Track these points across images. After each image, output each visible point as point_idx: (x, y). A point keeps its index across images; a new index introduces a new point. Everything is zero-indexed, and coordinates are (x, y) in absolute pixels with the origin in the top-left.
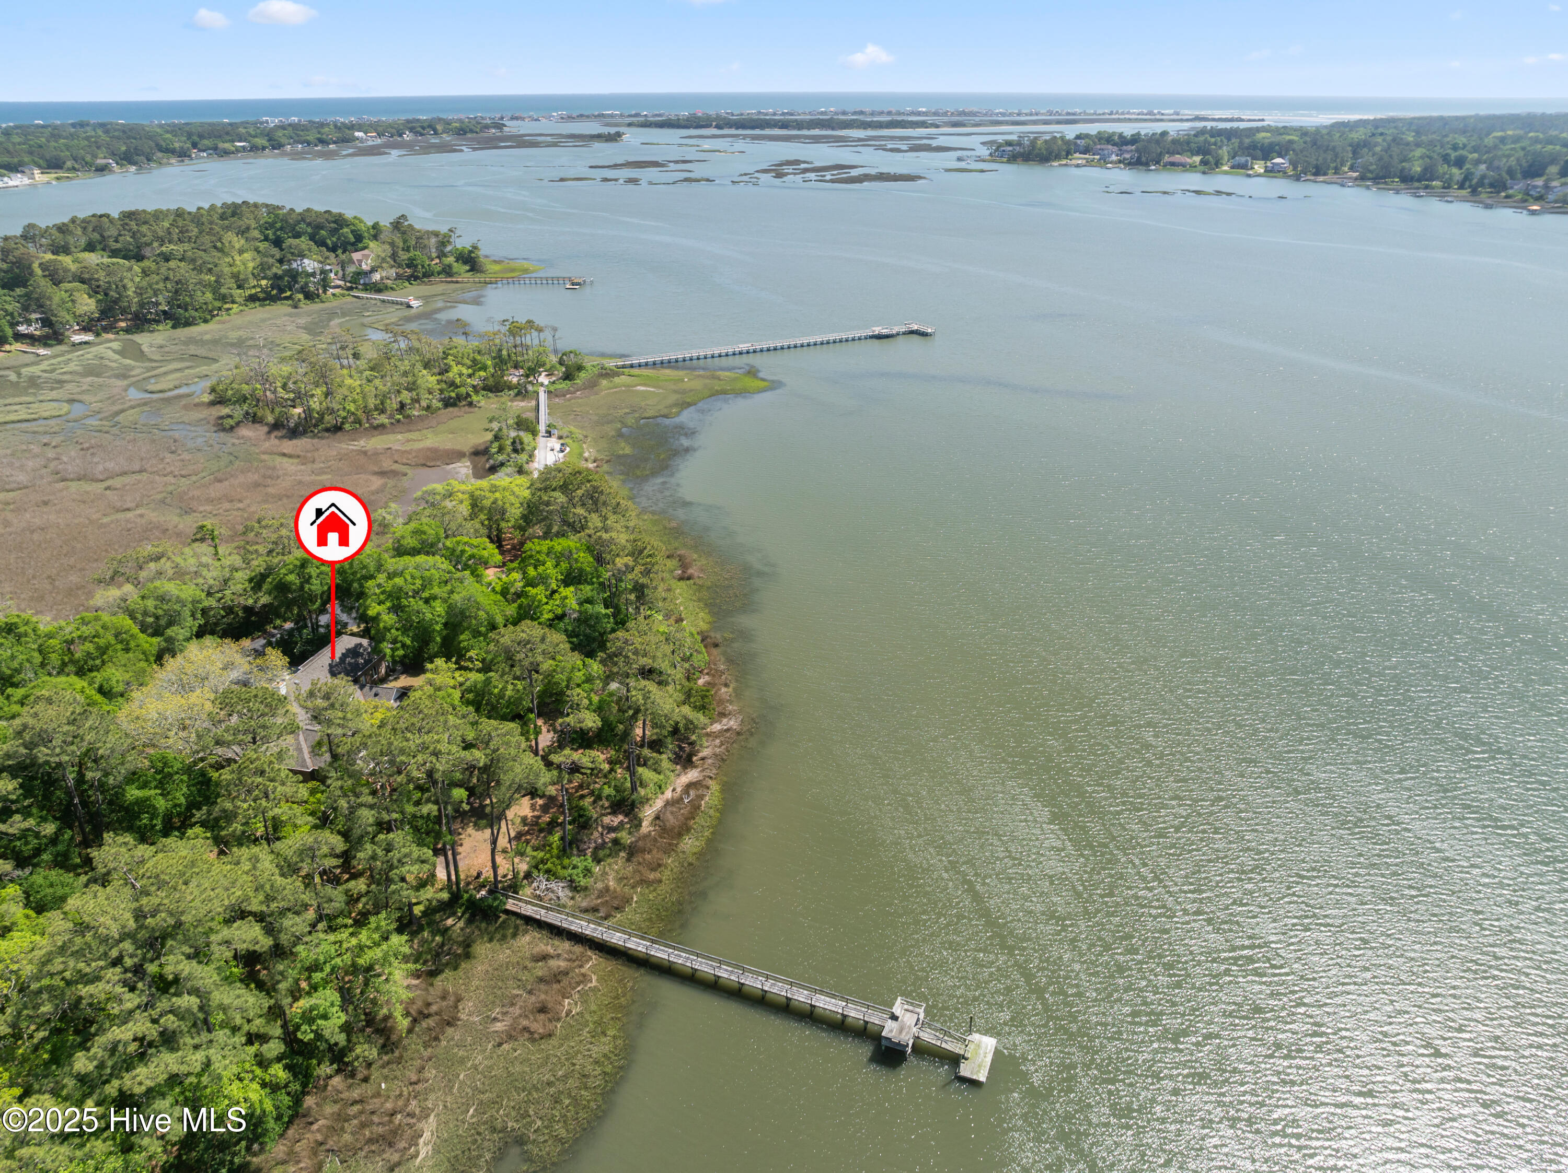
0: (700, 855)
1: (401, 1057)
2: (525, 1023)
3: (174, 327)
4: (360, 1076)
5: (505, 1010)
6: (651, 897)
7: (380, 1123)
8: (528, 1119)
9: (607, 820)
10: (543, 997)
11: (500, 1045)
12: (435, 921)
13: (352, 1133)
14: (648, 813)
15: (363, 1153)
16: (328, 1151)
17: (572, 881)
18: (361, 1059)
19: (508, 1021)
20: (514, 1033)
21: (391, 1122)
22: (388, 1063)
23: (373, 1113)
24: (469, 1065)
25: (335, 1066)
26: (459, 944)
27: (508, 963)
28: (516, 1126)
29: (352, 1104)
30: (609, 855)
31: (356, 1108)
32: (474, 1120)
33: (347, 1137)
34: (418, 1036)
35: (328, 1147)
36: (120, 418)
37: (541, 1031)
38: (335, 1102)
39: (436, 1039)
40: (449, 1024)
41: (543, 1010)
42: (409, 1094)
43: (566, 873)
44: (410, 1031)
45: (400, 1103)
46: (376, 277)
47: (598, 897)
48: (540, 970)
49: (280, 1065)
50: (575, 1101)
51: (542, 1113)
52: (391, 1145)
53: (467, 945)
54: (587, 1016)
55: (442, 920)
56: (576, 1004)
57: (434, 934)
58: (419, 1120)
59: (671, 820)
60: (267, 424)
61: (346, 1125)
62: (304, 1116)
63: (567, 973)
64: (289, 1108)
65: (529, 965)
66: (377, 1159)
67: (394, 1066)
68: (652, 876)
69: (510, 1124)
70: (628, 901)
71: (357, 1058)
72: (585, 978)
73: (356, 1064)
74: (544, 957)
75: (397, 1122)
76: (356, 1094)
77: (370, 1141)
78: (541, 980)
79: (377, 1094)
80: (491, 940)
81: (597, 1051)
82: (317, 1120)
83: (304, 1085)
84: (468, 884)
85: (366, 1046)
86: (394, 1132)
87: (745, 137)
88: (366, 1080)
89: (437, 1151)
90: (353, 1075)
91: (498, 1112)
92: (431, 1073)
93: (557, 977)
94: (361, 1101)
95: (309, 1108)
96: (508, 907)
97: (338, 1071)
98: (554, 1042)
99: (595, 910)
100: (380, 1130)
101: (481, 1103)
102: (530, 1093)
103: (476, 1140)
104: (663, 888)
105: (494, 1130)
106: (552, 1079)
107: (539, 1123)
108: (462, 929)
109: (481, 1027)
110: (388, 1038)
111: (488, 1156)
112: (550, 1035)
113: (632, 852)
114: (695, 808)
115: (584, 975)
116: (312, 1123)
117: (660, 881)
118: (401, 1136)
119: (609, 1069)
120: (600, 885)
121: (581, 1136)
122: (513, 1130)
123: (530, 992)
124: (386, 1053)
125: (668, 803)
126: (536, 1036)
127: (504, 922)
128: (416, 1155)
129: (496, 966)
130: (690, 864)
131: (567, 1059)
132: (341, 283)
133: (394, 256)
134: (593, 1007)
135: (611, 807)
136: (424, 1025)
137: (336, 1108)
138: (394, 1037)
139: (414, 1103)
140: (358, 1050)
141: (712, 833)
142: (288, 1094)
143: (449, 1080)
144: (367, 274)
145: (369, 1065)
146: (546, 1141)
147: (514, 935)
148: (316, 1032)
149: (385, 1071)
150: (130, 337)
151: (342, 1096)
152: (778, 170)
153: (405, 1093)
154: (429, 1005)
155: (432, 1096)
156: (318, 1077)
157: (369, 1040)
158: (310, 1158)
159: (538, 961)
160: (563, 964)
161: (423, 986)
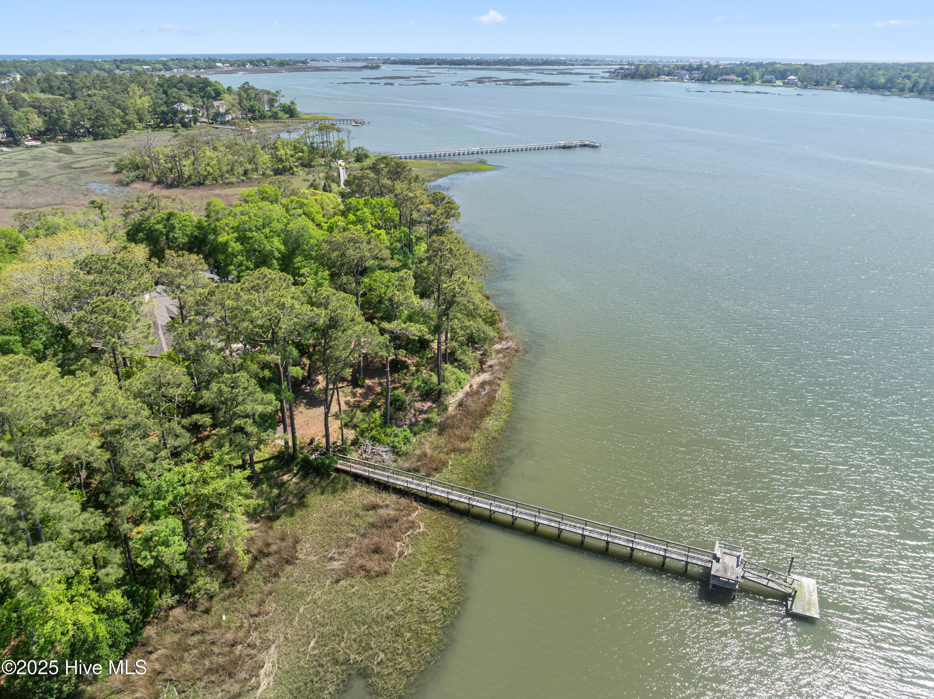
0: (502, 431)
1: (242, 591)
2: (360, 561)
3: (94, 140)
4: (201, 608)
5: (341, 551)
6: (464, 461)
7: (219, 654)
8: (371, 652)
9: (418, 405)
10: (376, 539)
11: (337, 581)
12: (273, 476)
13: (191, 663)
14: (452, 401)
15: (203, 684)
16: (166, 680)
17: (394, 447)
18: (202, 592)
19: (345, 560)
20: (350, 571)
21: (231, 652)
22: (230, 596)
23: (213, 643)
24: (308, 599)
25: (177, 597)
26: (295, 495)
27: (341, 512)
28: (359, 659)
29: (193, 635)
30: (422, 430)
31: (196, 639)
32: (316, 652)
33: (186, 667)
34: (258, 571)
35: (166, 676)
36: (52, 180)
37: (377, 569)
38: (176, 632)
39: (276, 575)
40: (288, 562)
41: (377, 550)
42: (250, 626)
43: (388, 440)
44: (251, 568)
45: (241, 634)
46: (229, 118)
47: (418, 460)
48: (371, 517)
49: (119, 591)
50: (416, 634)
51: (384, 645)
52: (231, 675)
53: (301, 497)
54: (419, 557)
55: (279, 476)
56: (407, 546)
57: (271, 487)
58: (259, 651)
59: (472, 405)
60: (152, 182)
61: (186, 654)
62: (143, 645)
63: (397, 521)
64: (127, 635)
65: (361, 513)
66: (217, 689)
67: (235, 600)
68: (463, 446)
69: (352, 657)
70: (445, 464)
71: (199, 590)
72: (413, 525)
73: (197, 595)
74: (375, 507)
75: (237, 653)
76: (196, 625)
77: (210, 671)
78: (372, 525)
79: (218, 625)
80: (322, 493)
81: (431, 588)
82: (156, 650)
83: (145, 614)
84: (302, 448)
85: (208, 579)
86: (235, 663)
87: (455, 68)
88: (207, 611)
89: (278, 682)
90: (194, 607)
91: (339, 644)
92: (271, 606)
93: (387, 523)
94: (202, 632)
95: (149, 638)
96: (339, 466)
97: (179, 602)
98: (389, 579)
99: (416, 470)
100: (221, 660)
101: (322, 636)
102: (370, 627)
103: (318, 672)
104: (474, 456)
105: (336, 662)
106: (391, 613)
107: (382, 655)
108: (297, 484)
109: (319, 566)
110: (229, 574)
111: (332, 688)
112: (385, 573)
113: (442, 429)
114: (491, 399)
115: (413, 522)
116: (151, 653)
117: (470, 450)
118: (242, 666)
119: (446, 604)
120: (418, 452)
121: (426, 669)
122: (356, 662)
123: (364, 536)
124: (228, 587)
125: (467, 394)
126: (373, 573)
127: (335, 478)
128: (257, 687)
129: (329, 514)
130: (494, 438)
131: (404, 595)
132: (206, 120)
133: (240, 103)
134: (424, 549)
135: (421, 395)
136: (264, 562)
137: (176, 638)
138: (235, 573)
139: (255, 634)
140: (200, 582)
141: (508, 417)
142: (127, 621)
143: (290, 614)
144: (223, 115)
145: (211, 597)
146: (390, 674)
147: (344, 489)
148: (156, 558)
149: (226, 603)
150: (65, 144)
151: (183, 626)
152: (480, 81)
153: (246, 625)
154: (268, 545)
155: (272, 629)
156: (160, 607)
157: (211, 574)
158: (146, 688)
159: (368, 510)
160: (392, 513)
161: (263, 529)
